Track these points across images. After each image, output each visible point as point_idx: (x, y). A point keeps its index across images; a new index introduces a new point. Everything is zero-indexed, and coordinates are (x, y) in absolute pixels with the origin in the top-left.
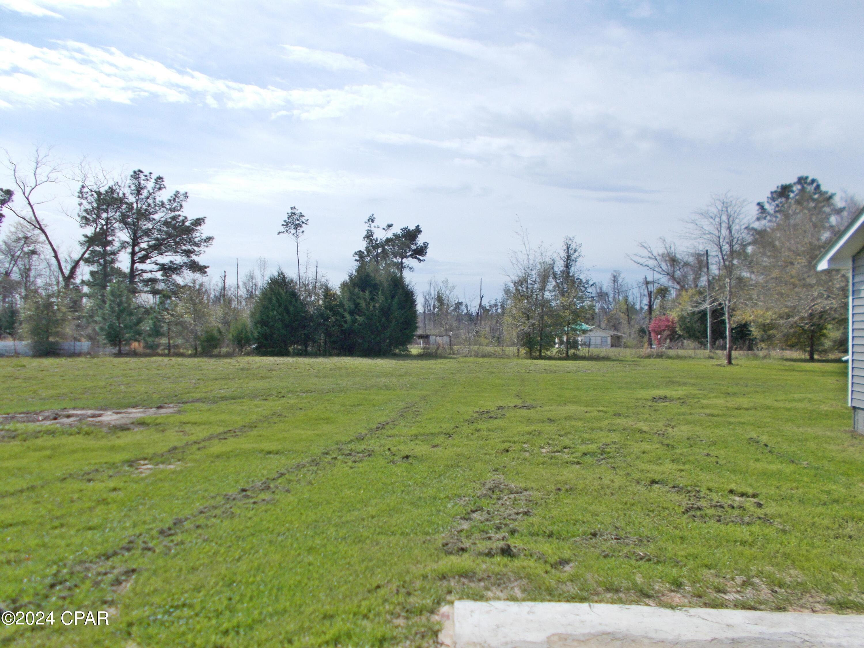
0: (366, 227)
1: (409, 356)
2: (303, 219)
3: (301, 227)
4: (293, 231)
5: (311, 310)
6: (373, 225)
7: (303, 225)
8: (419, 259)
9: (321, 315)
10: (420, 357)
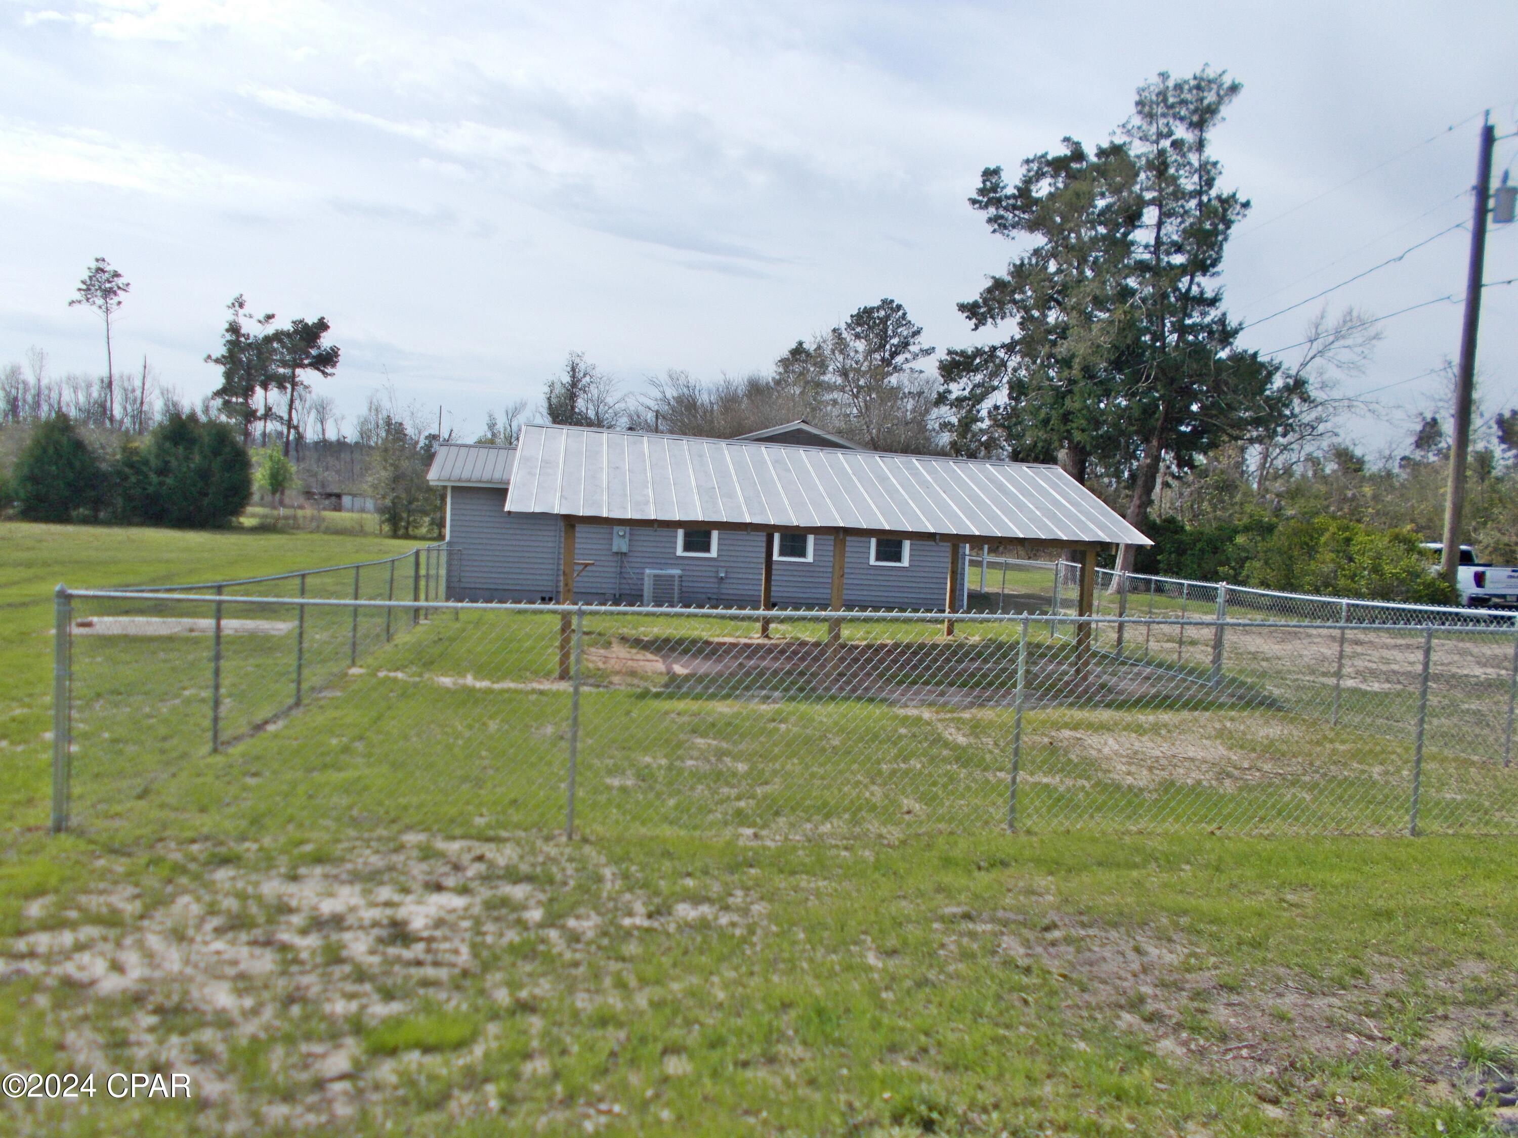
0: (229, 316)
1: (241, 529)
2: (120, 281)
3: (115, 293)
4: (100, 301)
5: (104, 466)
6: (241, 312)
7: (119, 292)
8: (324, 373)
9: (119, 473)
10: (254, 530)
